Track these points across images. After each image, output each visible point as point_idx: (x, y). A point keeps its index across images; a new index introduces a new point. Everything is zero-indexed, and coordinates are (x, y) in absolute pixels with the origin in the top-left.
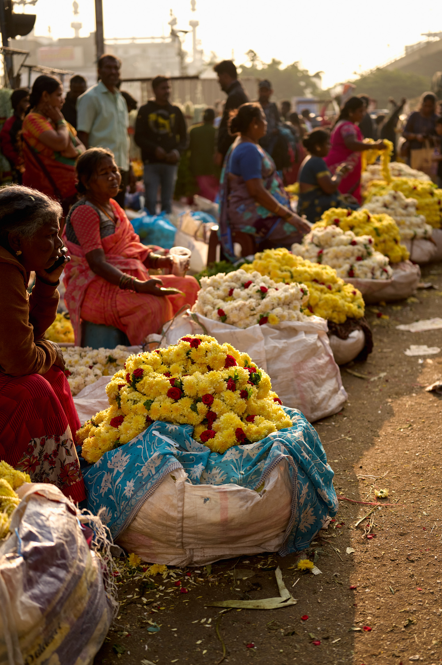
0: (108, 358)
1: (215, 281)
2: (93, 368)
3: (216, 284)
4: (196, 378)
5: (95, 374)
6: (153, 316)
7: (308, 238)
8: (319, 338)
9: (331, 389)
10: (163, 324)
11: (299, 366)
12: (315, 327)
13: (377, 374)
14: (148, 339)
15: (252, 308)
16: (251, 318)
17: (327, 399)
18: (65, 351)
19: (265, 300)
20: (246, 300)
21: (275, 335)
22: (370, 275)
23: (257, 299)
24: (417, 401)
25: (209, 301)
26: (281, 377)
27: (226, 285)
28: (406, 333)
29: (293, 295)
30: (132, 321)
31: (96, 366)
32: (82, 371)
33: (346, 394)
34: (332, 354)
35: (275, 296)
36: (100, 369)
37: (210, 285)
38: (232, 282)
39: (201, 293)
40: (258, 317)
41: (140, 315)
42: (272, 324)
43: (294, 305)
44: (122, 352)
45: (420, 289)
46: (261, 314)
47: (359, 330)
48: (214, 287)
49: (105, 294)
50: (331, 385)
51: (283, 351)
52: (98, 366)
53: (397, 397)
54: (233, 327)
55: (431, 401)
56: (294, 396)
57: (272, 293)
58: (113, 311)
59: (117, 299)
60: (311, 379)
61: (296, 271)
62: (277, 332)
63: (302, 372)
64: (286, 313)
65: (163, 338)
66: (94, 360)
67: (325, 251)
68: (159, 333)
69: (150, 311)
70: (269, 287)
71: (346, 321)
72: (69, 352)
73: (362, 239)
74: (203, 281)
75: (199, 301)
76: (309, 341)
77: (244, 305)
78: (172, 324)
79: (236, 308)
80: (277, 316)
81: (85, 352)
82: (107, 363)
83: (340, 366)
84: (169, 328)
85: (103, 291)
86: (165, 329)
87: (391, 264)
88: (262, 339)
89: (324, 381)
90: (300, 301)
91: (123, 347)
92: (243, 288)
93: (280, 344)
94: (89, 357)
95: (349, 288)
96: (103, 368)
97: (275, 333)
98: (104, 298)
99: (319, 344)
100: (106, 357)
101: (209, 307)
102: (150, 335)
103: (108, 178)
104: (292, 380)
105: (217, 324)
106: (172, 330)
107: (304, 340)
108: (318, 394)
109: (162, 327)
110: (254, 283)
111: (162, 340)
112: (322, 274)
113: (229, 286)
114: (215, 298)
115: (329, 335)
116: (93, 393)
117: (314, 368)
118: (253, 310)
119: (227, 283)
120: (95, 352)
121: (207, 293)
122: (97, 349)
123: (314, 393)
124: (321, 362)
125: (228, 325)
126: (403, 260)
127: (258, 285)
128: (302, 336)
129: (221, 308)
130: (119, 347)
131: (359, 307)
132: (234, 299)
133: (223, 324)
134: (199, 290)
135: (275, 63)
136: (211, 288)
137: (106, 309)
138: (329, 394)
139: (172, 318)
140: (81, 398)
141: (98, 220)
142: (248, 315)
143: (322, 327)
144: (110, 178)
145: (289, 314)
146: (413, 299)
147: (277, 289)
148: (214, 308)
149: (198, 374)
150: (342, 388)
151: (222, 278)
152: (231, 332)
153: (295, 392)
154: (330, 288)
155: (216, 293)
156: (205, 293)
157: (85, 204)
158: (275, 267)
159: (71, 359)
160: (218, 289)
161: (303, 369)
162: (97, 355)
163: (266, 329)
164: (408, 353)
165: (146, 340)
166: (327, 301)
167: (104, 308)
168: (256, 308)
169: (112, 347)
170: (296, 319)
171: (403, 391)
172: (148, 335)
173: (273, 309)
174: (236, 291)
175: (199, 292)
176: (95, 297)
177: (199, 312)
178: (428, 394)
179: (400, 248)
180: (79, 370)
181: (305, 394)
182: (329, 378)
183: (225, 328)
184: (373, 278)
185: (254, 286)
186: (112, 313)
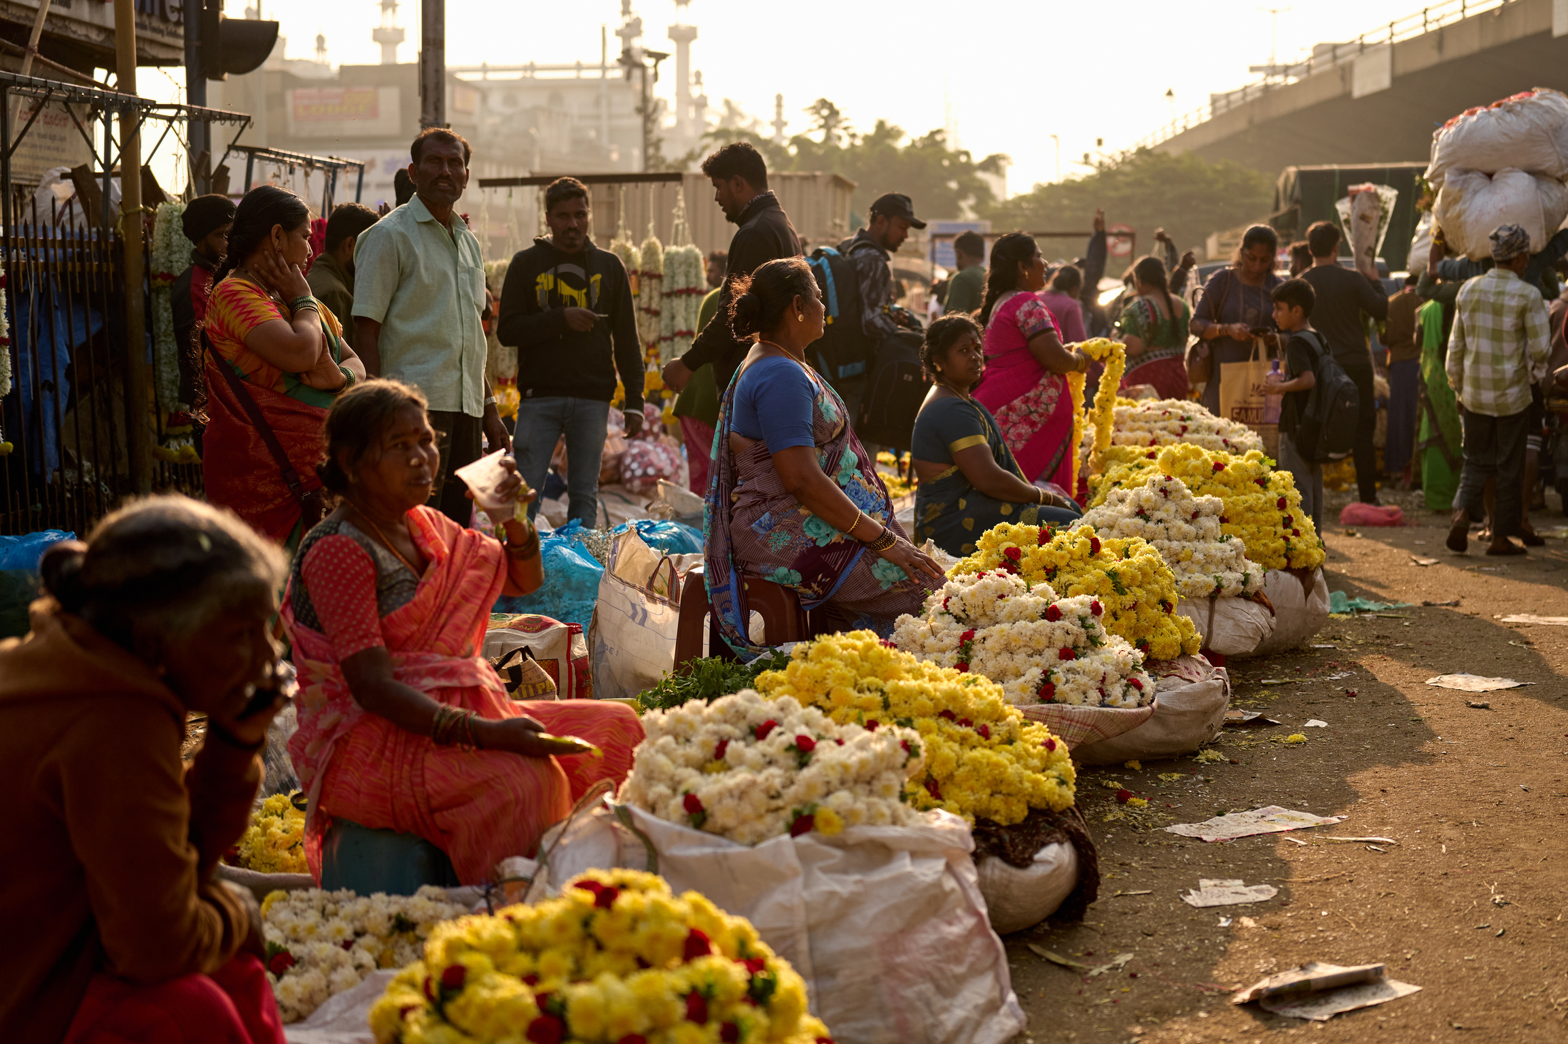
0: (393, 921)
1: (679, 720)
2: (355, 947)
3: (681, 728)
4: (605, 990)
5: (356, 962)
6: (518, 810)
7: (936, 600)
8: (949, 868)
9: (981, 1001)
10: (543, 830)
11: (894, 941)
12: (937, 839)
13: (1110, 957)
14: (503, 869)
15: (773, 793)
16: (769, 819)
17: (968, 1029)
18: (284, 900)
19: (806, 773)
20: (760, 771)
21: (830, 862)
22: (1094, 695)
23: (787, 769)
24: (1209, 1032)
25: (663, 773)
26: (847, 972)
27: (708, 732)
28: (1189, 844)
29: (880, 757)
30: (464, 820)
31: (361, 941)
32: (323, 955)
33: (1021, 1013)
34: (984, 911)
35: (834, 762)
36: (370, 950)
37: (665, 732)
38: (726, 722)
39: (642, 751)
40: (787, 815)
41: (484, 805)
42: (825, 832)
43: (884, 782)
44: (430, 904)
45: (1231, 725)
46: (797, 807)
47: (1060, 843)
48: (676, 737)
49: (393, 751)
50: (979, 990)
51: (851, 903)
52: (367, 940)
53: (1156, 1020)
54: (723, 841)
55: (1245, 1032)
56: (878, 1023)
57: (826, 753)
58: (414, 796)
59: (426, 764)
60: (926, 976)
61: (897, 691)
62: (838, 854)
63: (902, 959)
64: (860, 806)
65: (539, 869)
66: (358, 924)
67: (979, 634)
68: (531, 855)
69: (511, 796)
70: (820, 738)
71: (1027, 819)
72: (292, 902)
73: (1075, 603)
74: (649, 719)
75: (636, 774)
76: (922, 878)
77: (753, 784)
78: (564, 830)
79: (730, 792)
80: (838, 813)
81: (336, 902)
82: (391, 934)
83: (1003, 937)
84: (557, 841)
85: (390, 744)
86: (546, 844)
87: (1151, 664)
88: (796, 874)
89: (961, 980)
90: (901, 771)
91: (435, 891)
92: (752, 738)
93: (845, 885)
94: (345, 918)
95: (1038, 732)
96: (381, 947)
97: (833, 857)
98: (392, 761)
99: (950, 884)
100: (390, 918)
101: (662, 789)
102: (508, 861)
103: (408, 461)
104: (875, 980)
105: (680, 834)
106: (564, 848)
107: (909, 876)
108: (943, 1017)
109: (540, 838)
110: (780, 725)
111: (535, 874)
112: (965, 696)
113: (715, 733)
114: (679, 766)
115: (978, 858)
116: (347, 1015)
117: (934, 948)
118: (777, 796)
119: (710, 726)
120: (362, 902)
121: (657, 752)
122: (368, 896)
123: (933, 1014)
124: (955, 930)
125: (710, 837)
126: (1185, 654)
127: (792, 731)
128: (905, 865)
129: (692, 792)
130: (427, 889)
131: (1062, 782)
132: (730, 768)
133: (697, 834)
134: (636, 743)
135: (884, 133)
136: (668, 740)
137: (397, 789)
138: (975, 1016)
139: (568, 815)
140: (316, 1027)
141: (370, 571)
142: (763, 810)
143: (956, 839)
144: (414, 461)
145: (870, 807)
146: (1212, 754)
147: (840, 742)
148: (675, 790)
149: (609, 980)
150: (1012, 997)
151: (698, 711)
152: (715, 855)
153: (882, 1011)
154: (985, 733)
155: (681, 751)
156: (652, 751)
157: (337, 532)
158: (843, 678)
159: (297, 921)
160: (688, 740)
161: (905, 952)
162: (367, 912)
163: (808, 846)
164: (1194, 899)
165: (499, 870)
166: (976, 768)
167: (392, 786)
168: (784, 792)
169: (409, 892)
170: (889, 820)
171: (1174, 1003)
172: (502, 858)
173: (828, 794)
174: (733, 746)
175: (636, 750)
176: (369, 760)
177: (636, 801)
178: (1238, 1013)
179: (1174, 621)
180: (315, 952)
181: (908, 1016)
182: (975, 971)
183: (703, 843)
184: (1102, 704)
185: (781, 734)
186: (412, 801)
